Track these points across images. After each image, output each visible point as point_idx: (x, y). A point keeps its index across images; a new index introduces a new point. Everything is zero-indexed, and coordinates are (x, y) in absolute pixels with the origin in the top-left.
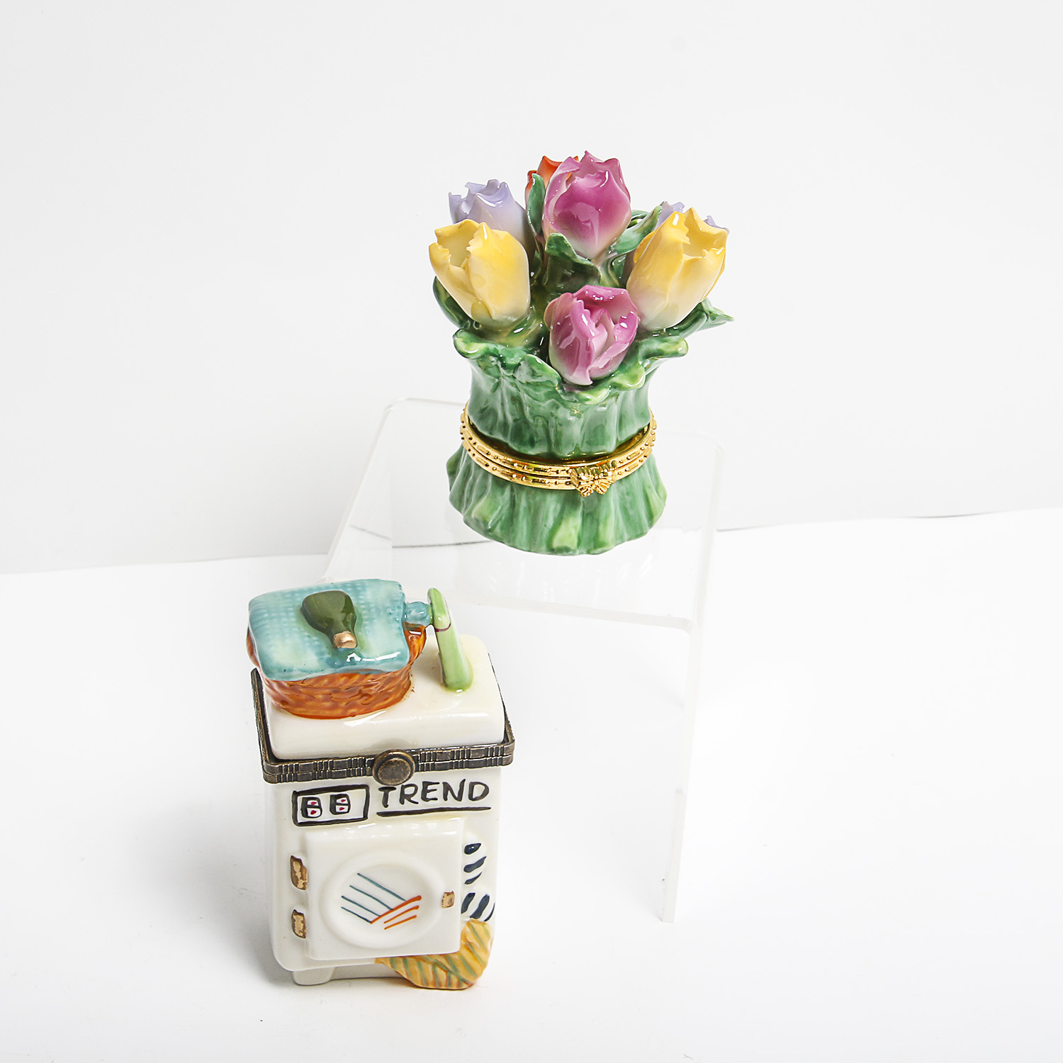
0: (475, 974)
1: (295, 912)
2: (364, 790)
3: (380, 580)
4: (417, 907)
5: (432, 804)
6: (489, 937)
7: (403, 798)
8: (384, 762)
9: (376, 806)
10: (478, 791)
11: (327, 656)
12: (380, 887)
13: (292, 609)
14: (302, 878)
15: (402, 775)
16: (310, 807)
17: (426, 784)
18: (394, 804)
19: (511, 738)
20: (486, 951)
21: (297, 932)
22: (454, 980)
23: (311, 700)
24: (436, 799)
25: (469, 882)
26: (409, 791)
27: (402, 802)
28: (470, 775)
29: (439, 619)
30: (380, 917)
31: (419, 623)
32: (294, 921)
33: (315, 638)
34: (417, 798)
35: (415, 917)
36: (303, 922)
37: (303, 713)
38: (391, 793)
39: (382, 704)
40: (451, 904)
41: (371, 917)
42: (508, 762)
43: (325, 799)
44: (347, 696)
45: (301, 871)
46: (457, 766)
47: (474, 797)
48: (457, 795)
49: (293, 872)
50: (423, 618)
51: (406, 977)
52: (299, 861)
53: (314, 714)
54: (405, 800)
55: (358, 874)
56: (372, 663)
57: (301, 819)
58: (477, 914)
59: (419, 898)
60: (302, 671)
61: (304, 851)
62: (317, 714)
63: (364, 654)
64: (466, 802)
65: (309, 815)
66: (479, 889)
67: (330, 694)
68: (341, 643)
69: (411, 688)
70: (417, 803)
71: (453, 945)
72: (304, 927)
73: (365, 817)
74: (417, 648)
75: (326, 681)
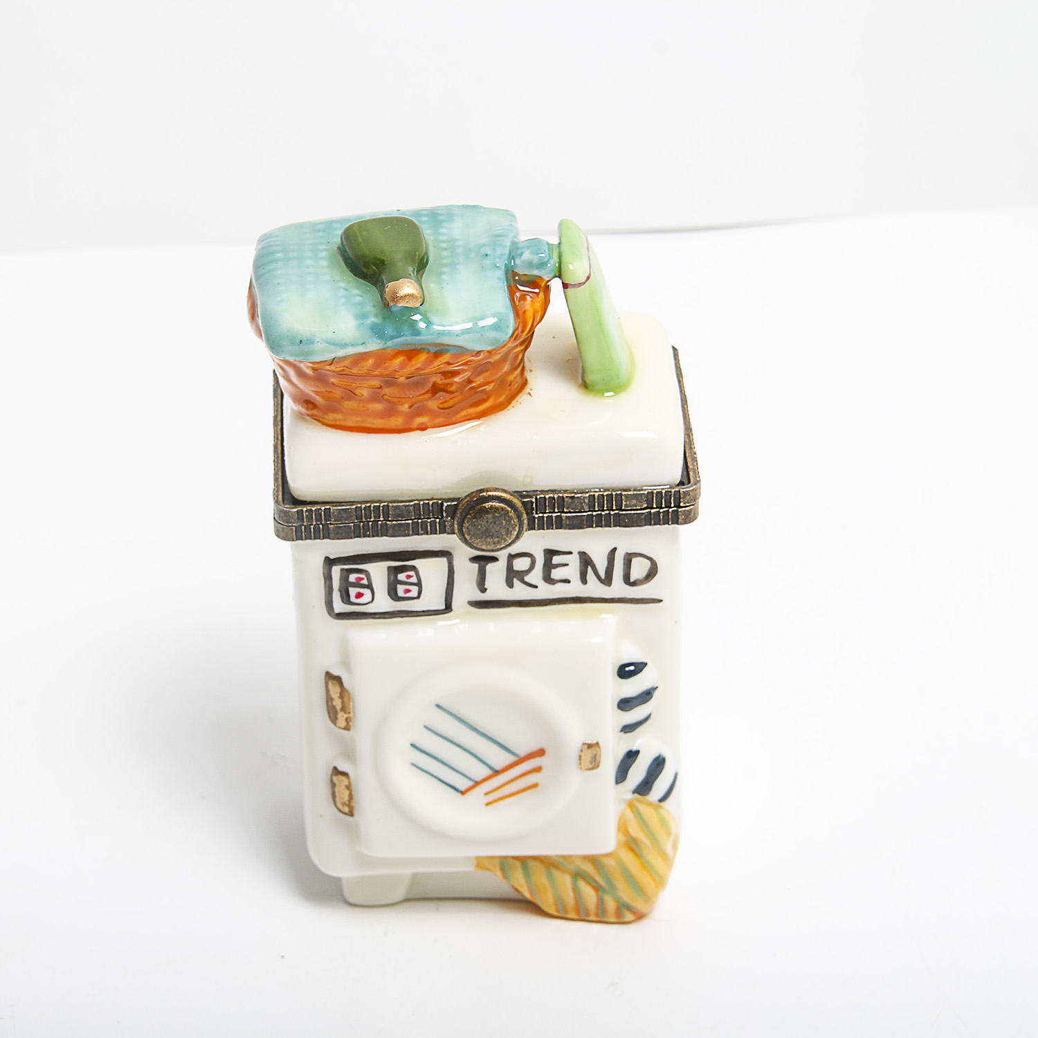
0: (648, 898)
1: (336, 771)
2: (443, 561)
3: (481, 207)
4: (538, 769)
5: (559, 591)
6: (669, 833)
7: (512, 576)
8: (472, 508)
9: (465, 590)
10: (639, 569)
11: (372, 320)
12: (476, 730)
13: (324, 247)
14: (343, 709)
15: (503, 532)
16: (355, 585)
17: (550, 553)
18: (497, 587)
19: (695, 477)
20: (668, 860)
21: (340, 806)
22: (611, 904)
23: (349, 399)
24: (567, 581)
25: (628, 729)
26: (521, 564)
27: (510, 584)
28: (626, 539)
29: (571, 267)
30: (477, 783)
31: (536, 272)
32: (333, 785)
33: (356, 292)
34: (536, 577)
35: (535, 786)
36: (348, 787)
37: (338, 423)
38: (490, 567)
39: (471, 411)
40: (595, 764)
41: (463, 784)
42: (689, 518)
43: (378, 573)
44: (411, 394)
45: (341, 697)
46: (600, 522)
47: (632, 580)
48: (603, 575)
49: (329, 699)
50: (542, 265)
51: (527, 894)
52: (338, 680)
53: (358, 425)
54: (515, 580)
55: (438, 706)
56: (449, 333)
57: (339, 606)
58: (644, 787)
59: (541, 753)
60: (328, 343)
61: (346, 663)
62: (363, 425)
63: (434, 319)
64: (618, 588)
65: (353, 599)
66: (648, 744)
67: (381, 388)
68: (395, 298)
69: (527, 390)
70: (536, 587)
71: (606, 841)
72: (351, 797)
73: (448, 608)
74: (530, 314)
75: (371, 362)
